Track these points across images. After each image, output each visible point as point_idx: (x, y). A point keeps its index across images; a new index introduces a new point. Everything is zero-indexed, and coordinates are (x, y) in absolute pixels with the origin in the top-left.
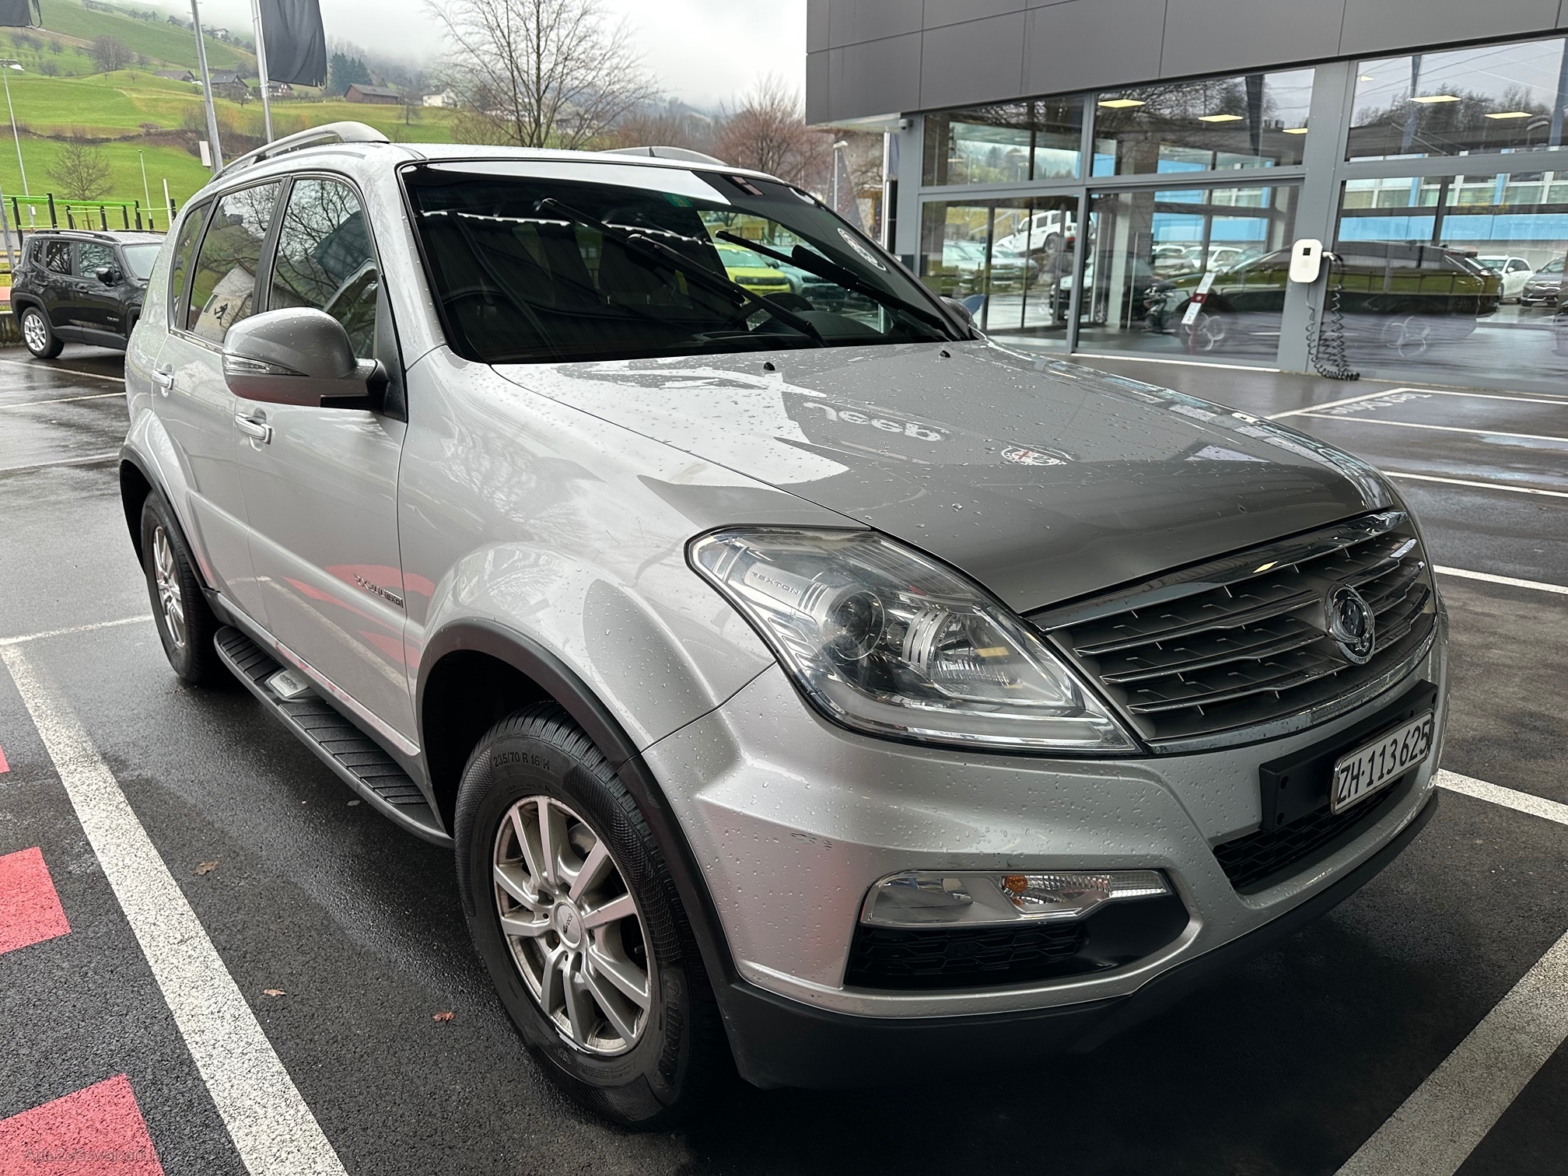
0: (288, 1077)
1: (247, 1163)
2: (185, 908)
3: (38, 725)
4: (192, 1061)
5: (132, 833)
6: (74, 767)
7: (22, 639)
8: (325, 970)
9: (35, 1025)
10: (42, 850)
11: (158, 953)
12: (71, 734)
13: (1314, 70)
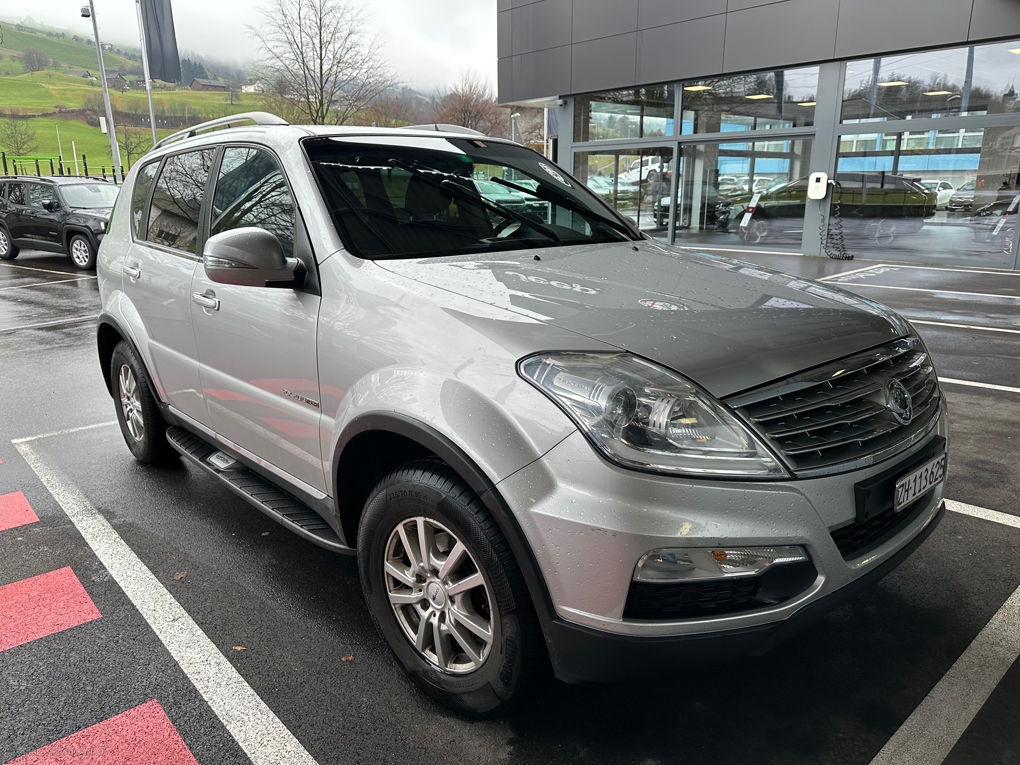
0: (258, 697)
1: (243, 748)
2: (172, 600)
3: (52, 492)
4: (196, 690)
5: (128, 556)
6: (81, 517)
7: (28, 439)
8: (268, 634)
9: (92, 673)
10: (72, 568)
11: (161, 627)
12: (75, 497)
13: (819, 67)
